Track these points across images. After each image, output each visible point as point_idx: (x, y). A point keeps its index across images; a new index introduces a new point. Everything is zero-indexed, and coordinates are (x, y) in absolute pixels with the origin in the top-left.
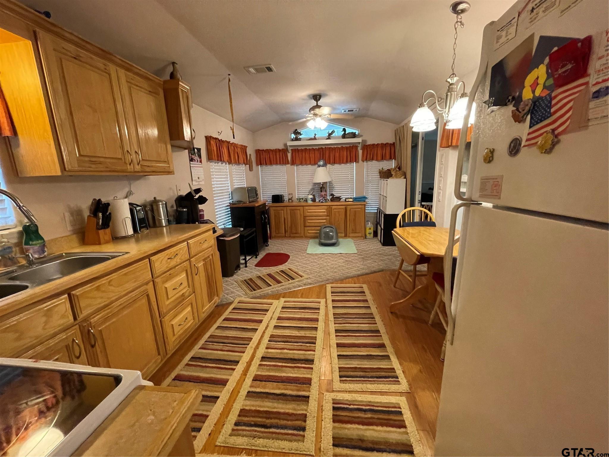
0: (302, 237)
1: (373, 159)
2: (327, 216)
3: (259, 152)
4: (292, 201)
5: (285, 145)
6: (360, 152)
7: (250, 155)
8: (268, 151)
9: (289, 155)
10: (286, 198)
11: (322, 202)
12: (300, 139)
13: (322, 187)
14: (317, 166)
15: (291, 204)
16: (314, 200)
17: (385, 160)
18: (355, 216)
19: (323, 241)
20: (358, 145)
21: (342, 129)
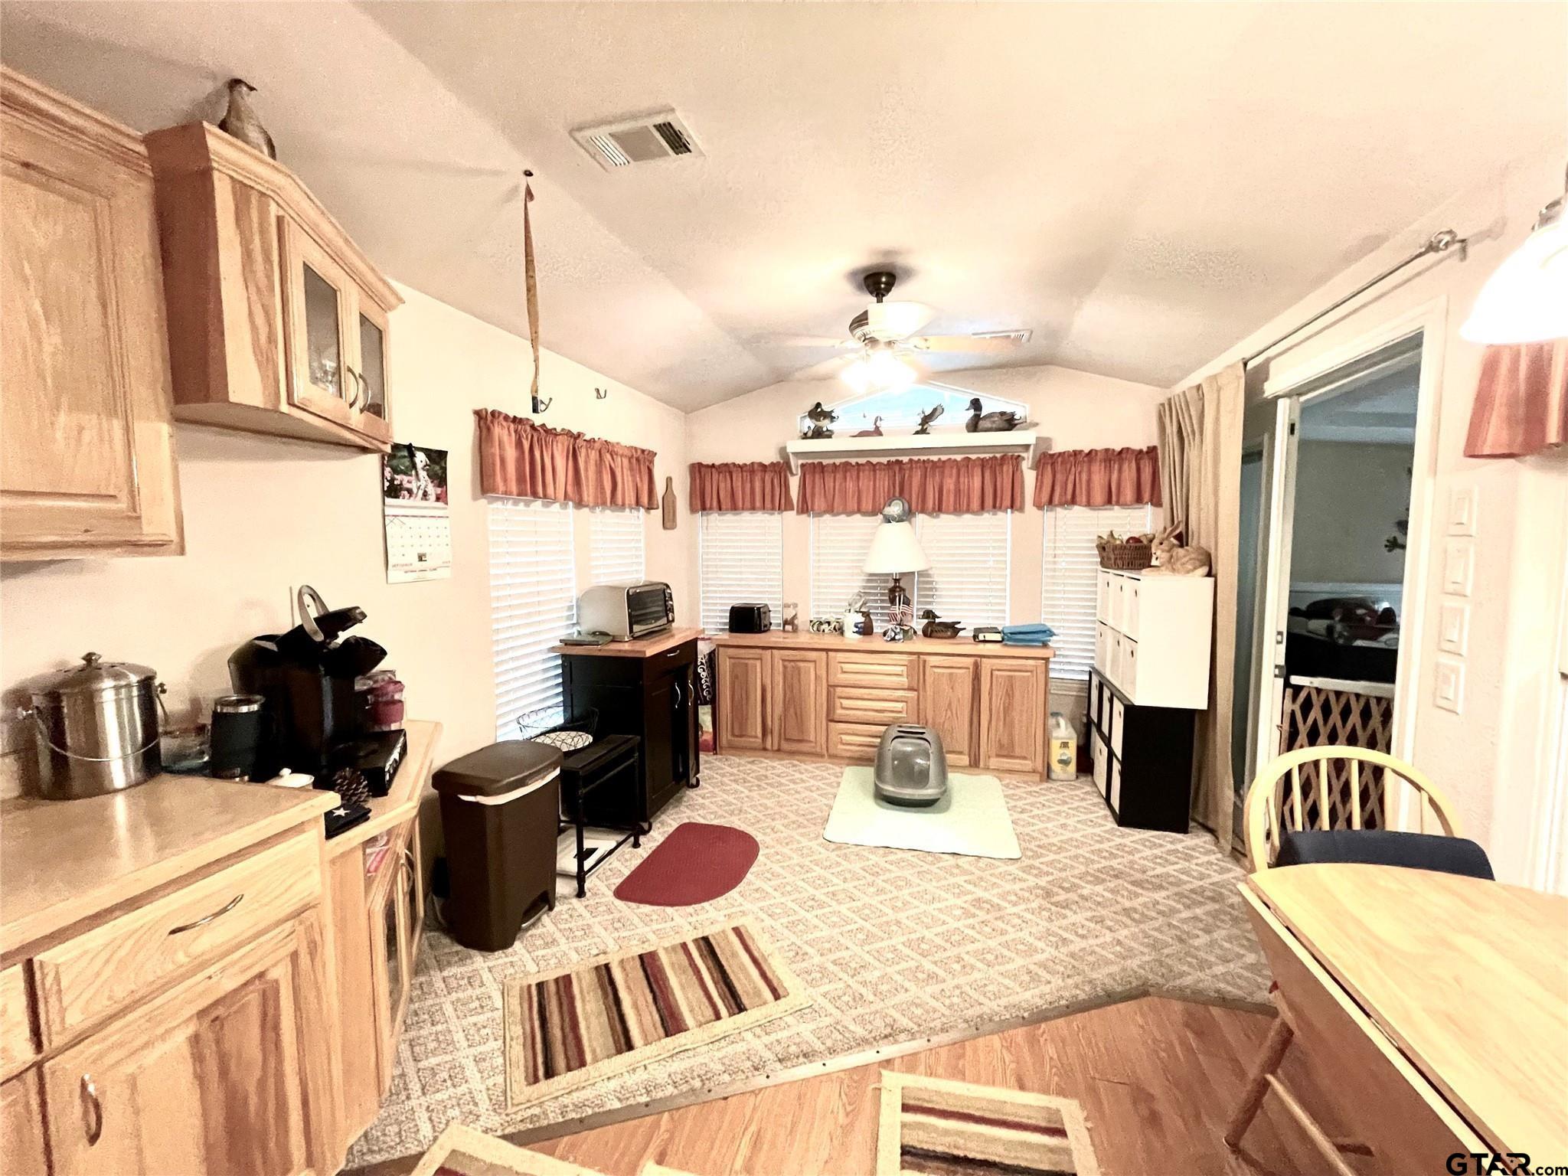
0: (822, 756)
1: (1073, 501)
2: (910, 689)
3: (699, 471)
4: (795, 630)
5: (783, 451)
6: (1029, 477)
7: (669, 480)
8: (727, 469)
9: (794, 483)
10: (775, 618)
11: (893, 639)
12: (829, 435)
13: (896, 590)
14: (880, 517)
15: (791, 640)
16: (866, 630)
17: (1118, 503)
18: (1010, 694)
19: (889, 789)
20: (1023, 455)
21: (968, 404)
